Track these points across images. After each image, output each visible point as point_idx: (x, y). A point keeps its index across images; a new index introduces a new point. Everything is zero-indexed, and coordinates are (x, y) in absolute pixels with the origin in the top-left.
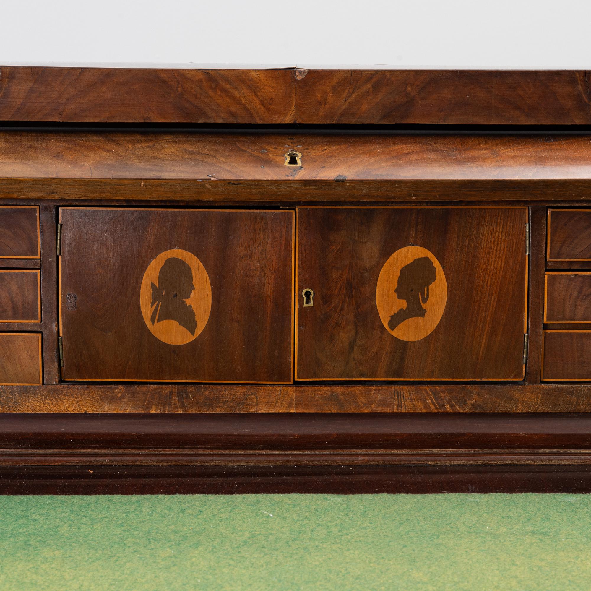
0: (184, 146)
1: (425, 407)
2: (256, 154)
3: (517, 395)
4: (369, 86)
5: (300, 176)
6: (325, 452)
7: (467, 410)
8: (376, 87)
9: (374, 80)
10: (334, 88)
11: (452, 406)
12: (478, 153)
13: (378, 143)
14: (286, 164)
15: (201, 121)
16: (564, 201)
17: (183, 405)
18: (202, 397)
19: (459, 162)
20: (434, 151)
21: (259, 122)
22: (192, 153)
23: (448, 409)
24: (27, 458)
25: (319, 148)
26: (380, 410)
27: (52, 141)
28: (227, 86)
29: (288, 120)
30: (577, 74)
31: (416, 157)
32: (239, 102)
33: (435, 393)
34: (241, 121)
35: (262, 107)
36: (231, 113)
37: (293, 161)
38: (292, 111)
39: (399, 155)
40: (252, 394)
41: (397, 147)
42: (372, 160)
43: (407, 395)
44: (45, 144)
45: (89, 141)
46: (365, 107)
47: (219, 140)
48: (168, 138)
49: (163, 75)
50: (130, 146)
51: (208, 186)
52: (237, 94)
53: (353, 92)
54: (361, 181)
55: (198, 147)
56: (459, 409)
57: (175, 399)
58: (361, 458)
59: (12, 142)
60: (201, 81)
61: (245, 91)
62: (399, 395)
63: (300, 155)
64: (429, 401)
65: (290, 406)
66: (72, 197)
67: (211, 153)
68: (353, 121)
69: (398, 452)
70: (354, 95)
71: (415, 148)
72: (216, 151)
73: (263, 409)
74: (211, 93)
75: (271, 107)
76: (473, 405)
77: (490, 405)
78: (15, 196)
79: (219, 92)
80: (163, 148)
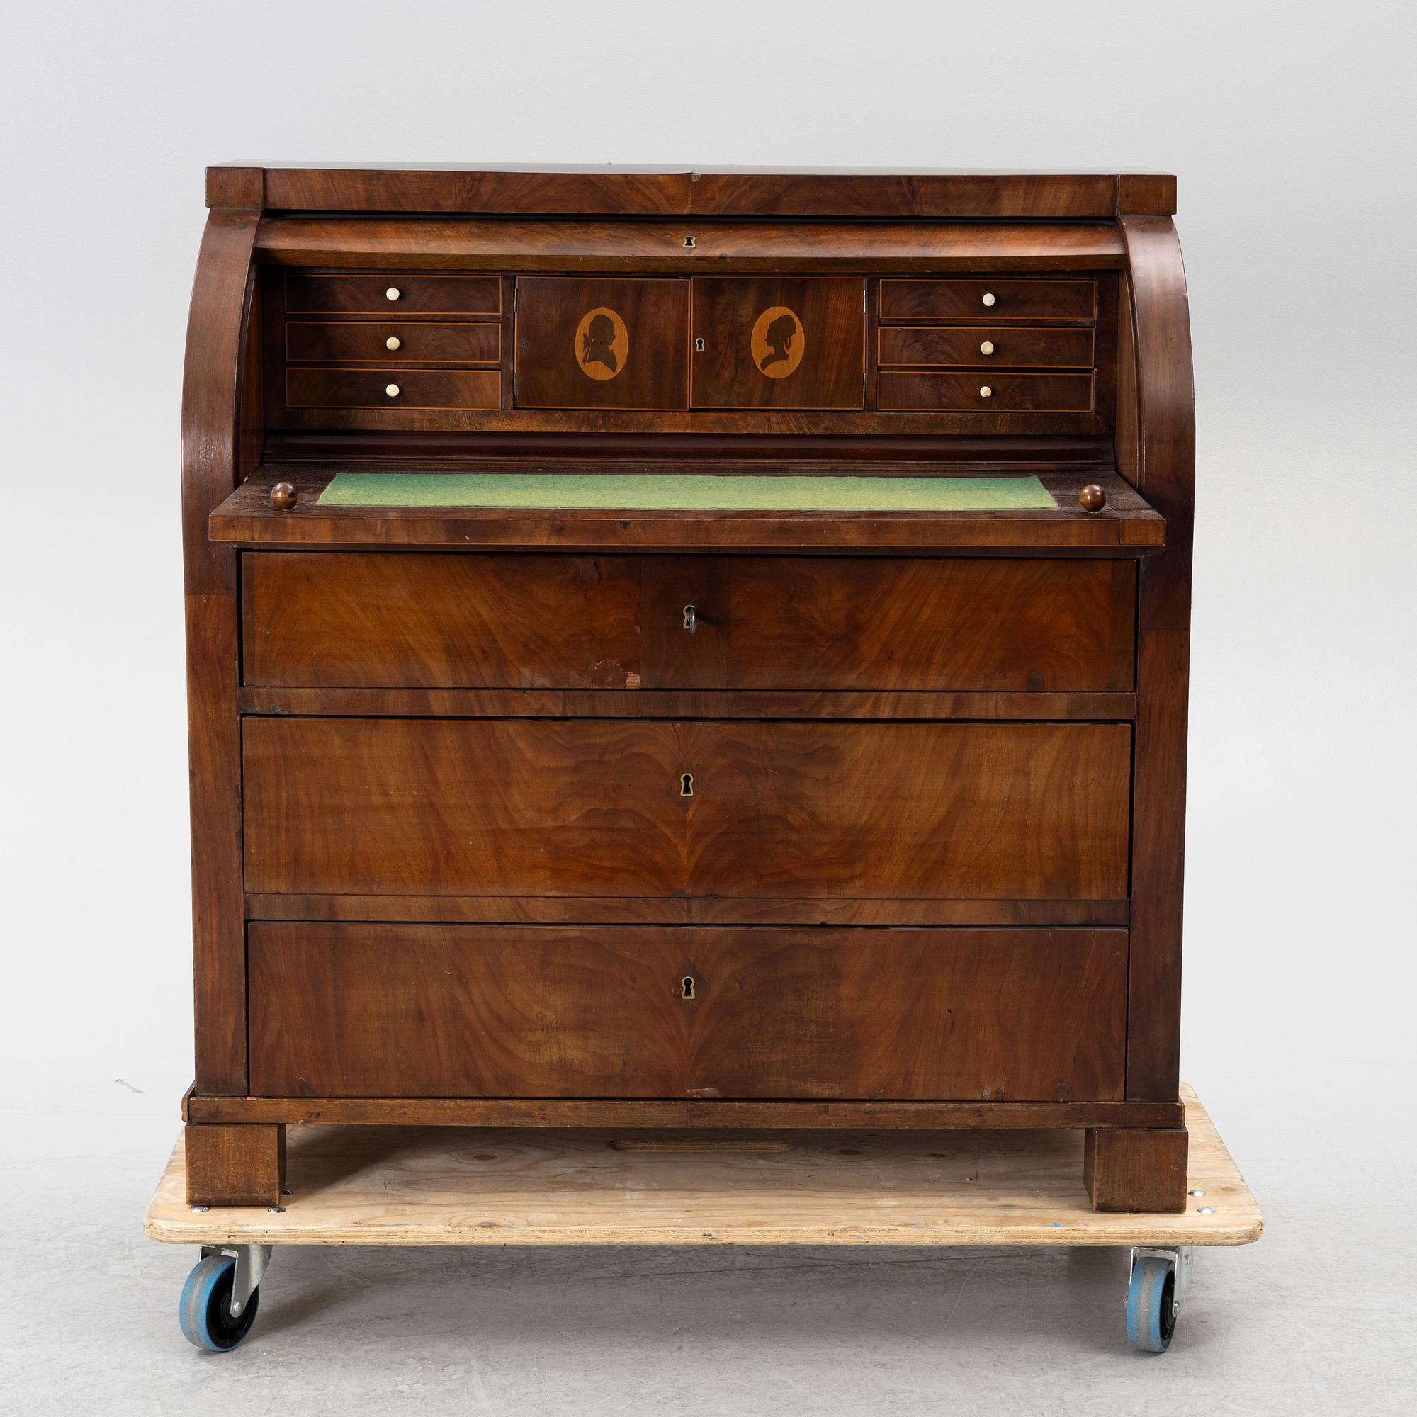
0: (609, 232)
1: (789, 430)
2: (662, 237)
3: (858, 421)
4: (746, 187)
5: (694, 254)
6: (712, 461)
7: (821, 432)
8: (752, 187)
9: (750, 182)
10: (720, 188)
11: (809, 429)
12: (825, 237)
13: (752, 230)
14: (684, 245)
15: (621, 213)
16: (892, 273)
17: (606, 426)
18: (620, 421)
19: (810, 244)
20: (793, 235)
21: (664, 213)
22: (615, 237)
23: (806, 431)
24: (491, 462)
25: (709, 233)
26: (754, 431)
27: (511, 228)
28: (640, 186)
29: (686, 212)
30: (903, 178)
31: (780, 240)
32: (649, 199)
33: (797, 419)
34: (651, 213)
35: (667, 202)
36: (643, 207)
37: (689, 243)
38: (689, 205)
39: (767, 239)
40: (658, 418)
41: (767, 233)
42: (747, 242)
43: (775, 420)
44: (506, 230)
45: (538, 227)
46: (743, 202)
47: (634, 227)
48: (596, 225)
49: (593, 178)
50: (570, 232)
51: (628, 261)
52: (647, 192)
53: (735, 191)
54: (738, 258)
55: (619, 232)
56: (814, 431)
57: (600, 422)
58: (739, 465)
59: (481, 229)
60: (621, 183)
61: (654, 190)
62: (769, 421)
63: (695, 239)
64: (791, 425)
65: (686, 428)
66: (529, 269)
67: (629, 237)
68: (735, 213)
69: (768, 461)
70: (736, 193)
71: (780, 233)
72: (633, 235)
73: (666, 430)
74: (629, 192)
75: (673, 202)
76: (825, 428)
77: (838, 428)
78: (489, 268)
79: (634, 191)
80: (593, 233)
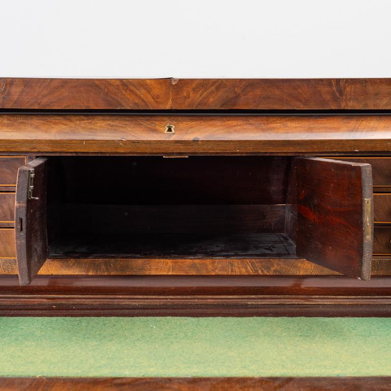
0: (108, 122)
1: (247, 272)
2: (149, 126)
3: (299, 265)
4: (213, 88)
5: (174, 138)
6: (189, 297)
7: (271, 273)
8: (218, 88)
9: (216, 84)
10: (194, 89)
11: (262, 271)
12: (275, 125)
13: (218, 120)
14: (166, 132)
15: (118, 108)
16: (325, 152)
17: (107, 270)
18: (119, 266)
19: (263, 130)
20: (250, 124)
21: (151, 109)
22: (113, 126)
23: (260, 272)
24: (18, 300)
25: (185, 123)
26: (221, 273)
27: (34, 120)
28: (133, 88)
29: (168, 107)
30: (333, 81)
31: (239, 128)
32: (140, 97)
33: (252, 264)
34: (141, 108)
35: (153, 100)
36: (136, 104)
37: (170, 130)
38: (170, 102)
39: (230, 127)
40: (147, 264)
41: (229, 122)
42: (214, 129)
43: (236, 265)
44: (30, 121)
45: (55, 119)
46: (211, 100)
47: (128, 119)
48: (99, 118)
49: (97, 82)
50: (78, 122)
51: (121, 144)
52: (138, 93)
53: (205, 91)
54: (207, 141)
55: (116, 123)
56: (266, 273)
57: (103, 267)
58: (210, 300)
59: (11, 120)
60: (118, 85)
61: (143, 91)
62: (232, 265)
63: (174, 127)
64: (249, 268)
65: (169, 271)
66: (45, 150)
67: (123, 126)
68: (205, 108)
69: (231, 297)
70: (205, 93)
71: (240, 122)
72: (126, 124)
73: (153, 273)
74: (124, 92)
75: (158, 100)
76: (274, 271)
77: (284, 271)
78: (13, 150)
79: (128, 92)
80: (96, 123)
